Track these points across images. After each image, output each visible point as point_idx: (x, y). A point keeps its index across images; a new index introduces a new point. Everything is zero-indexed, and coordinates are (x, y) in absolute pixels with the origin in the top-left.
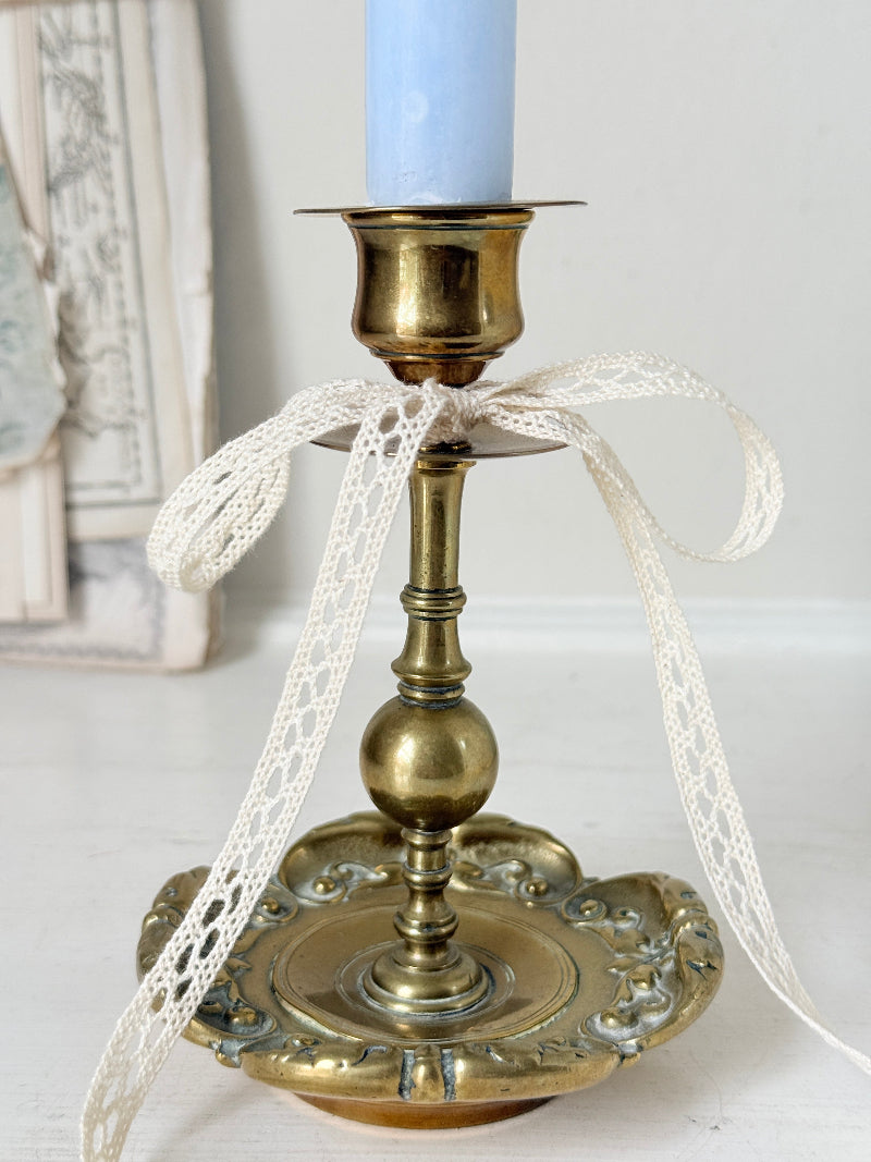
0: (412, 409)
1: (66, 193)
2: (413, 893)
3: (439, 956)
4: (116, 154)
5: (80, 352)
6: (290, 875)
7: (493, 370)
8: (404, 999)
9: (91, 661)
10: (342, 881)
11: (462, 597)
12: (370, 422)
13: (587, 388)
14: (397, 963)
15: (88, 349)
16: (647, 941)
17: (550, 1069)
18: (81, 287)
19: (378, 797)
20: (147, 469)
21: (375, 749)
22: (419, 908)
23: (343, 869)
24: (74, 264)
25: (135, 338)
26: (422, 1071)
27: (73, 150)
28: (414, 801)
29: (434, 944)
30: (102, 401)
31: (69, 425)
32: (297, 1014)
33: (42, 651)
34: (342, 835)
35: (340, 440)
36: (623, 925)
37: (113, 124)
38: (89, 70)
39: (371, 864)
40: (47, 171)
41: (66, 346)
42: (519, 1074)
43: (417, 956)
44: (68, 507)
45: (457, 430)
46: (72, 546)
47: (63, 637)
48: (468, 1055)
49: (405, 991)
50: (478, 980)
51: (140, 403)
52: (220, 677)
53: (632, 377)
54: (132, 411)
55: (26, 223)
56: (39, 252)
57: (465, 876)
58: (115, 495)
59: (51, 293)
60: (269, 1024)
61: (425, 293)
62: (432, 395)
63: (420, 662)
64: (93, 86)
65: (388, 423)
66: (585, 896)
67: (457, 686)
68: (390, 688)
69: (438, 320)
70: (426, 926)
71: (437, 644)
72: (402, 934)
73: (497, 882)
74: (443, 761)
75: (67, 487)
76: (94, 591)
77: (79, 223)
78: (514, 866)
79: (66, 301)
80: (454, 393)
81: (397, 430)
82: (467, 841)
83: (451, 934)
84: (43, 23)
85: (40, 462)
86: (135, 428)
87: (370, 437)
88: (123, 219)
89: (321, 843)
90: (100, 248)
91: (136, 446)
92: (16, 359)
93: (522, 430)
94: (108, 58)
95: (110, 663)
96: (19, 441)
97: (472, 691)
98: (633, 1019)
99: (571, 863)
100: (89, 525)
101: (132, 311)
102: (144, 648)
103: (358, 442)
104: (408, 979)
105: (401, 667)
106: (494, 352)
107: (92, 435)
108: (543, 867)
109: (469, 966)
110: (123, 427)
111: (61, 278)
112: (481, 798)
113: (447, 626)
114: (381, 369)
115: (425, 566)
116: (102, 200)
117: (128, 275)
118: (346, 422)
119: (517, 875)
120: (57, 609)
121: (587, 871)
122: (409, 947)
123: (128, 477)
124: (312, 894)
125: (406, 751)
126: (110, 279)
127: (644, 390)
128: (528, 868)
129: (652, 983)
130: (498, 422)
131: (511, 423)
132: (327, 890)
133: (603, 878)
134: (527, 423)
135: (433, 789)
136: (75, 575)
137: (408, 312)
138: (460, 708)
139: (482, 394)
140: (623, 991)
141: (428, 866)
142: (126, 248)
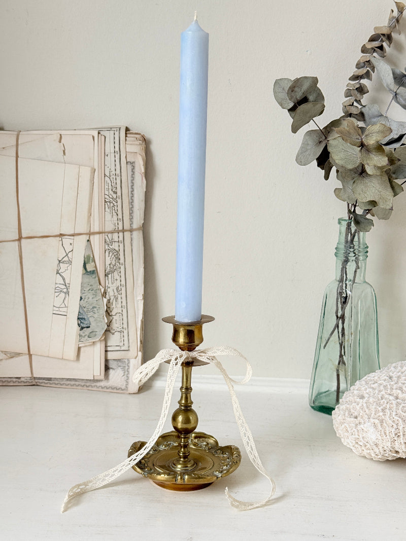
0: (181, 357)
1: (110, 276)
2: (181, 447)
3: (186, 459)
4: (122, 267)
5: (111, 314)
6: (158, 444)
7: (197, 348)
8: (179, 468)
9: (110, 390)
10: (169, 445)
11: (192, 389)
12: (173, 359)
13: (215, 352)
14: (178, 461)
15: (113, 313)
16: (228, 458)
17: (202, 478)
18: (112, 298)
19: (175, 428)
20: (126, 342)
21: (174, 418)
22: (182, 450)
23: (169, 443)
24: (111, 293)
25: (125, 311)
26: (179, 477)
27: (112, 266)
28: (181, 428)
29: (185, 457)
30: (115, 326)
31: (107, 331)
32: (158, 469)
33: (98, 387)
34: (169, 435)
35: (168, 362)
36: (225, 456)
37: (122, 261)
38: (117, 249)
39: (175, 442)
40: (105, 271)
41: (108, 313)
42: (196, 478)
43: (182, 459)
44: (106, 351)
45: (190, 360)
46: (107, 361)
47: (102, 384)
48: (188, 475)
49: (179, 466)
50: (194, 465)
51: (125, 326)
52: (142, 395)
53: (223, 351)
54: (123, 328)
55: (100, 284)
56: (103, 290)
57: (194, 445)
58: (118, 348)
59: (105, 300)
60: (152, 471)
61: (184, 336)
62: (185, 354)
63: (183, 402)
64: (118, 252)
65: (176, 359)
66: (218, 450)
67: (191, 406)
68: (177, 406)
69: (187, 341)
70: (184, 453)
71: (186, 398)
72: (179, 455)
73: (201, 447)
74: (187, 421)
75: (106, 347)
76: (111, 372)
77: (112, 283)
78: (205, 443)
79: (109, 301)
80: (190, 353)
81: (178, 360)
82: (196, 438)
83: (188, 455)
84: (106, 236)
85: (100, 340)
86: (123, 332)
87: (173, 362)
88: (123, 282)
89: (164, 437)
90: (117, 289)
91: (123, 337)
92: (96, 316)
93: (202, 360)
94: (121, 245)
95: (115, 391)
96: (95, 335)
97: (193, 407)
98: (222, 472)
99: (216, 442)
100: (111, 356)
101: (124, 304)
102: (123, 387)
103: (171, 363)
104: (180, 464)
105: (180, 402)
106: (197, 346)
107: (113, 334)
108: (211, 443)
109: (192, 462)
110: (120, 332)
111: (107, 296)
112: (195, 428)
113: (188, 395)
114: (177, 348)
115: (185, 383)
116: (118, 278)
117: (124, 295)
118: (169, 359)
119: (205, 445)
120: (102, 377)
121: (220, 445)
122: (180, 458)
123: (121, 344)
124: (162, 448)
125: (180, 418)
126: (119, 296)
127: (224, 354)
128: (208, 444)
129: (227, 466)
130: (198, 358)
131: (200, 358)
132: (165, 447)
133: (223, 446)
134: (203, 358)
135: (185, 426)
136: (107, 368)
137: (182, 339)
138: (191, 411)
139: (195, 353)
140: (221, 467)
141: (184, 441)
142: (124, 289)
